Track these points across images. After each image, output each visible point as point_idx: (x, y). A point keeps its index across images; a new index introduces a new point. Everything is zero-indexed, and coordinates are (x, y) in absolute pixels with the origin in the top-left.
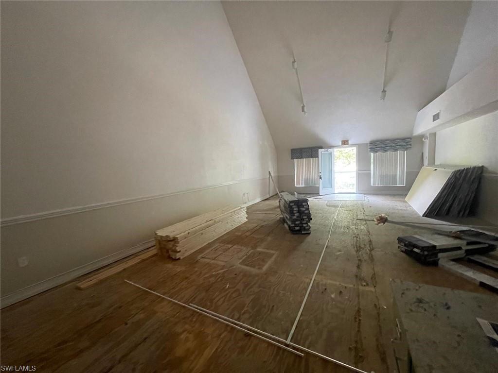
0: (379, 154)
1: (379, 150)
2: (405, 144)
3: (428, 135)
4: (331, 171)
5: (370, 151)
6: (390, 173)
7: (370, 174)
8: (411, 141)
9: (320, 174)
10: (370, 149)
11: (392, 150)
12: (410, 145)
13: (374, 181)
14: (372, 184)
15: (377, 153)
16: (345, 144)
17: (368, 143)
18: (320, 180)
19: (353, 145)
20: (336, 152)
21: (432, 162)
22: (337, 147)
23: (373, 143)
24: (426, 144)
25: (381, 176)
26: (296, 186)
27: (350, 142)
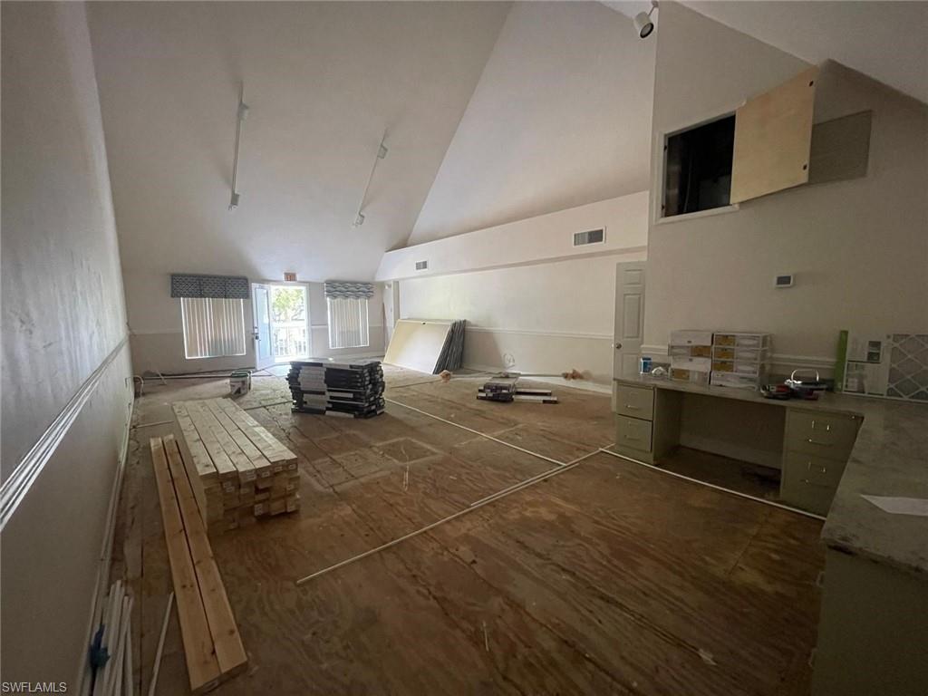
0: (338, 300)
1: (339, 295)
2: (367, 291)
3: (391, 283)
5: (326, 295)
6: (352, 329)
7: (327, 329)
8: (373, 288)
9: (256, 331)
10: (326, 291)
11: (354, 297)
12: (372, 292)
13: (334, 342)
14: (330, 345)
16: (290, 280)
17: (324, 283)
18: (256, 341)
19: (302, 283)
21: (397, 316)
22: (276, 282)
23: (331, 283)
24: (390, 292)
25: (342, 333)
26: (187, 357)
27: (298, 277)
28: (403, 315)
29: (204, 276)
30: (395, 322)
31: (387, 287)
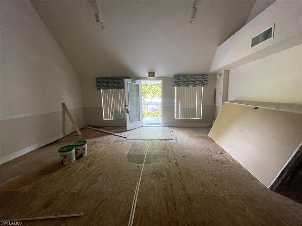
0: (182, 88)
1: (182, 84)
2: (203, 80)
3: (223, 72)
4: (138, 104)
5: (174, 85)
6: (190, 107)
7: (174, 107)
8: (207, 77)
9: (127, 108)
10: (174, 82)
11: (193, 85)
12: (207, 81)
13: (177, 115)
14: (175, 117)
15: (180, 87)
16: (151, 77)
17: (172, 77)
18: (127, 114)
19: (159, 78)
20: (143, 84)
21: (225, 98)
22: (144, 78)
23: (177, 77)
24: (221, 81)
25: (183, 110)
26: (104, 119)
27: (156, 75)
28: (230, 98)
29: (109, 78)
30: (223, 103)
31: (218, 76)
